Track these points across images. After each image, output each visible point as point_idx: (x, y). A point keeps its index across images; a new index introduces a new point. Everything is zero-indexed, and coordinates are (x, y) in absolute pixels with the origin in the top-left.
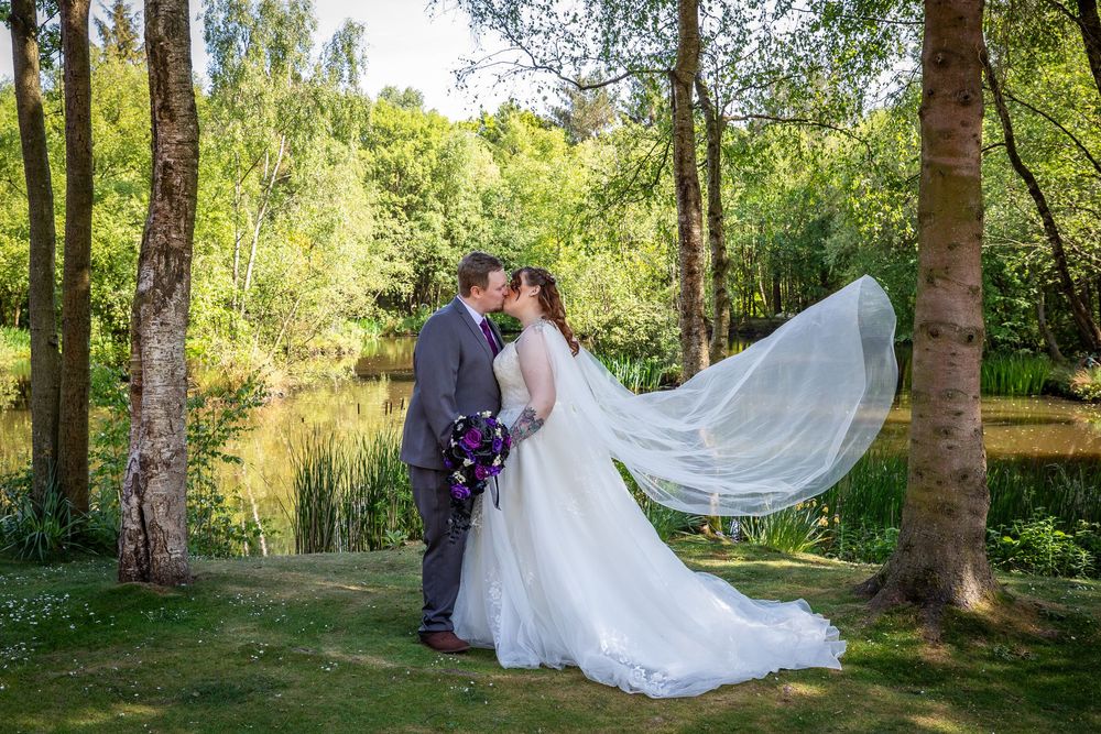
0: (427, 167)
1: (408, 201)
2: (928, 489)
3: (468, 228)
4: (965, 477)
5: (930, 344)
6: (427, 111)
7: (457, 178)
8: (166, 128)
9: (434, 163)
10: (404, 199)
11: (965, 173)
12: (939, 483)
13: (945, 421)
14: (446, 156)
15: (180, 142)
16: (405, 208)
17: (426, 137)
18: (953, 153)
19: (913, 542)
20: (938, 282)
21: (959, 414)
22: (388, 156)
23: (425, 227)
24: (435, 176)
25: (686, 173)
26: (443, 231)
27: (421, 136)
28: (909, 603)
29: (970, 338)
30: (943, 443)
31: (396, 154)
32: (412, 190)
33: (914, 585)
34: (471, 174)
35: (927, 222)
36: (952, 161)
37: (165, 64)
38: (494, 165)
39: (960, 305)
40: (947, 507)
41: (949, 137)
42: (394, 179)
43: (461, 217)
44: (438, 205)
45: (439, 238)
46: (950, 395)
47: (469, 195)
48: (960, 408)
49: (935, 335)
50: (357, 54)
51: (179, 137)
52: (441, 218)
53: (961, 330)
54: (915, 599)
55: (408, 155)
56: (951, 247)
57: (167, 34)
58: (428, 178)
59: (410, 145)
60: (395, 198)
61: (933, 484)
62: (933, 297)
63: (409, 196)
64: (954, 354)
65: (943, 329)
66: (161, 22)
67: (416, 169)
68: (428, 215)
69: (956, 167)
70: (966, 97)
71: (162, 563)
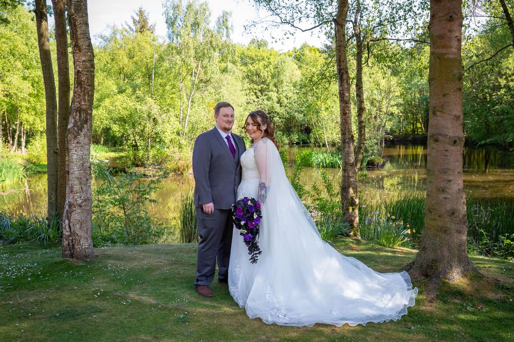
0: (269, 73)
1: (261, 88)
2: (434, 219)
3: (287, 99)
4: (453, 213)
5: (434, 145)
6: (269, 48)
7: (282, 77)
8: (77, 55)
9: (272, 71)
10: (260, 87)
11: (451, 56)
12: (440, 216)
13: (442, 185)
14: (277, 68)
15: (84, 61)
16: (260, 91)
17: (269, 59)
18: (444, 47)
19: (426, 246)
20: (438, 113)
21: (450, 181)
22: (252, 69)
23: (269, 99)
24: (273, 76)
25: (342, 67)
26: (277, 100)
27: (267, 59)
28: (423, 277)
29: (455, 142)
30: (442, 196)
31: (256, 68)
32: (263, 83)
33: (427, 268)
34: (288, 75)
35: (432, 83)
36: (444, 51)
37: (75, 26)
38: (298, 71)
39: (449, 125)
40: (444, 229)
41: (442, 38)
42: (255, 78)
43: (284, 94)
44: (274, 89)
45: (275, 103)
46: (445, 171)
47: (287, 84)
48: (451, 178)
49: (436, 141)
50: (229, 24)
51: (84, 59)
52: (276, 94)
53: (450, 138)
54: (427, 276)
55: (261, 68)
56: (444, 96)
57: (75, 12)
58: (270, 78)
59: (262, 63)
60: (256, 86)
61: (437, 217)
62: (436, 121)
63: (262, 85)
64: (447, 150)
65: (440, 138)
66: (73, 7)
67: (264, 74)
68: (270, 94)
69: (446, 54)
70: (451, 17)
71: (78, 250)
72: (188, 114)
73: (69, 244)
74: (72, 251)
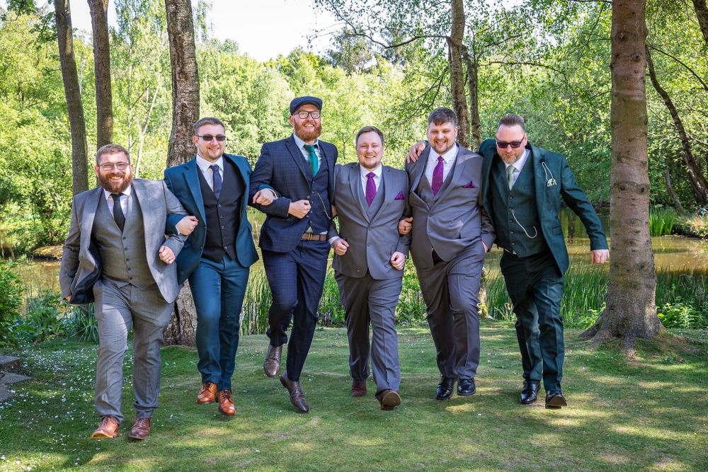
0: (245, 94)
1: (233, 117)
2: (622, 275)
3: (275, 135)
4: (642, 267)
5: (620, 194)
6: (242, 54)
7: (266, 101)
8: (183, 84)
9: (250, 91)
10: (230, 116)
11: (637, 99)
12: (628, 271)
13: (629, 237)
14: (257, 86)
15: (191, 92)
16: (230, 123)
17: (243, 72)
18: (630, 88)
19: (615, 304)
20: (624, 159)
21: (638, 232)
22: (217, 86)
23: (245, 135)
24: (250, 99)
25: (459, 100)
26: (257, 137)
27: (240, 72)
28: (615, 338)
29: (643, 190)
30: (630, 249)
31: (223, 85)
32: (236, 109)
33: (617, 327)
34: (275, 98)
35: (616, 126)
36: (630, 93)
37: (182, 47)
38: (290, 91)
39: (636, 172)
40: (633, 284)
41: (628, 79)
42: (222, 102)
43: (270, 128)
44: (253, 119)
45: (255, 142)
46: (633, 222)
47: (274, 112)
48: (639, 229)
49: (623, 189)
50: (207, 21)
51: (190, 89)
52: (256, 129)
53: (637, 185)
54: (618, 336)
55: (231, 85)
56: (630, 141)
57: (183, 30)
58: (246, 101)
59: (232, 78)
60: (223, 115)
61: (625, 272)
62: (620, 168)
63: (234, 114)
64: (634, 199)
65: (627, 186)
66: (179, 23)
67: (237, 95)
68: (246, 127)
69: (632, 96)
70: (637, 57)
71: (189, 334)
72: (139, 160)
73: (173, 328)
74: (178, 336)
